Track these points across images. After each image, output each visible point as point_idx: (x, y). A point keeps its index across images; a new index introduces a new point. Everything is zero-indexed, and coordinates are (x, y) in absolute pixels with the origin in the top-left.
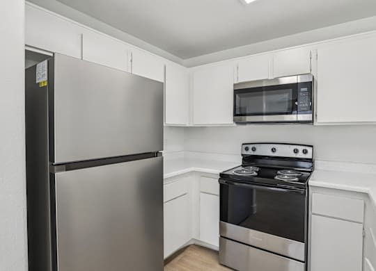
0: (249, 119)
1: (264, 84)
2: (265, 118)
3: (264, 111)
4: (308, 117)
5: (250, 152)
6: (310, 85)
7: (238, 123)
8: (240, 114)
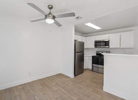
0: (98, 47)
1: (102, 41)
2: (102, 47)
3: (102, 45)
4: (108, 47)
5: (98, 53)
6: (108, 42)
7: (96, 48)
8: (96, 46)
